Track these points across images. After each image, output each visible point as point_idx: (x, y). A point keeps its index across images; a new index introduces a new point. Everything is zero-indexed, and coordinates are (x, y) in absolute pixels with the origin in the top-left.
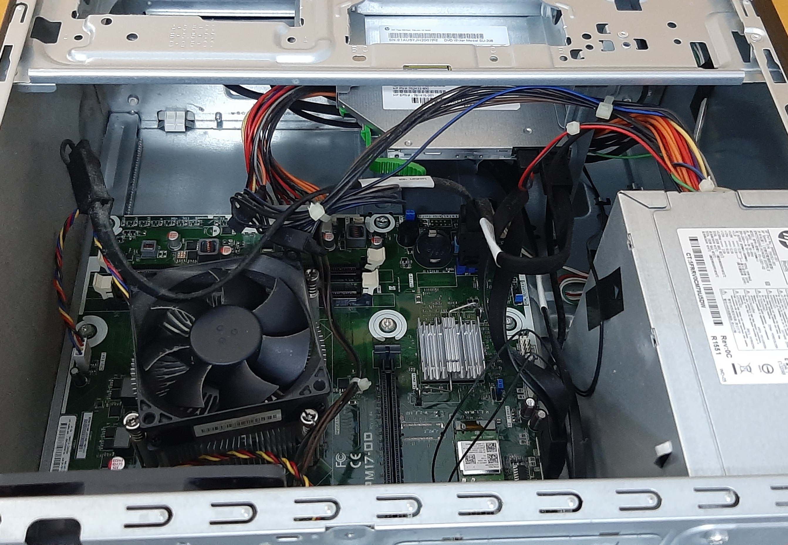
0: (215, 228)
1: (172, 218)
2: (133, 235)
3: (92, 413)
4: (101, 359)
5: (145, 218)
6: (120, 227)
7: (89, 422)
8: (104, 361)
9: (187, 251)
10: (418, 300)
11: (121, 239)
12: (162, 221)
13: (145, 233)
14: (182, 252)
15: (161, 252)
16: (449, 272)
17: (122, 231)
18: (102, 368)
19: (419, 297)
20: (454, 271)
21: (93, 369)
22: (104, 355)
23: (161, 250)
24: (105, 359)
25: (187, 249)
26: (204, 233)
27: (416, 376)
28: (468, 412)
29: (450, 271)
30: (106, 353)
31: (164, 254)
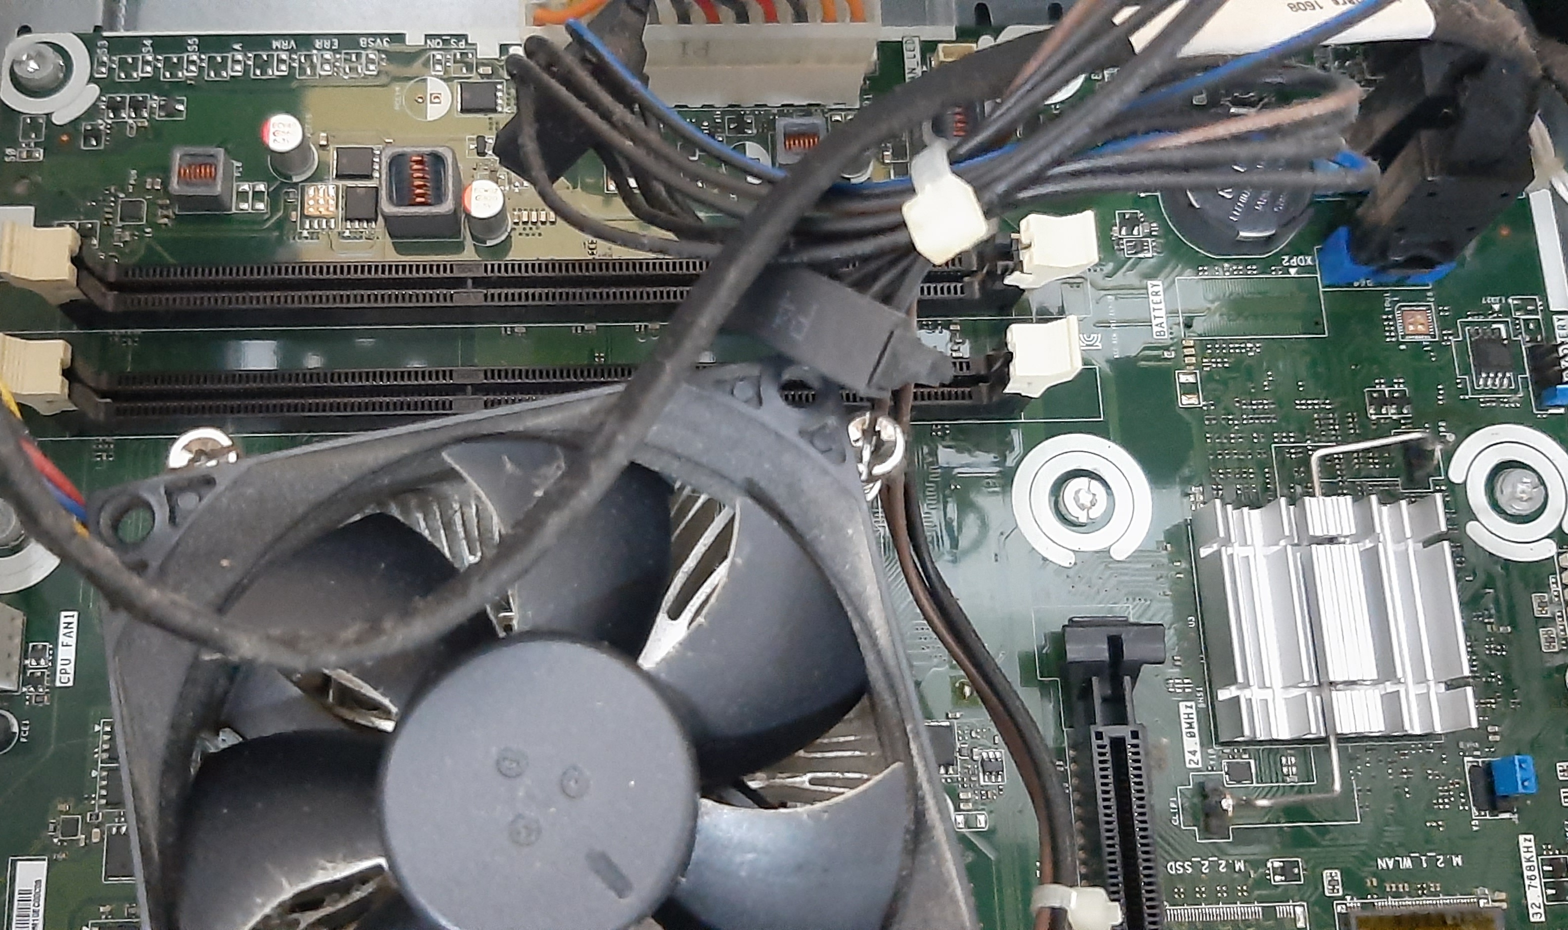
0: (435, 85)
1: (275, 44)
2: (138, 115)
3: (45, 863)
4: (62, 639)
5: (176, 43)
6: (92, 79)
7: (37, 899)
8: (73, 648)
9: (341, 183)
10: (1189, 389)
11: (95, 133)
12: (239, 57)
13: (181, 107)
14: (322, 187)
15: (245, 187)
16: (1293, 271)
17: (99, 99)
18: (65, 677)
19: (1191, 379)
20: (1310, 269)
21: (35, 681)
22: (68, 619)
23: (242, 178)
24: (73, 641)
25: (339, 177)
26: (397, 108)
27: (1194, 711)
28: (1391, 864)
29: (1302, 269)
30: (76, 614)
31: (258, 195)
